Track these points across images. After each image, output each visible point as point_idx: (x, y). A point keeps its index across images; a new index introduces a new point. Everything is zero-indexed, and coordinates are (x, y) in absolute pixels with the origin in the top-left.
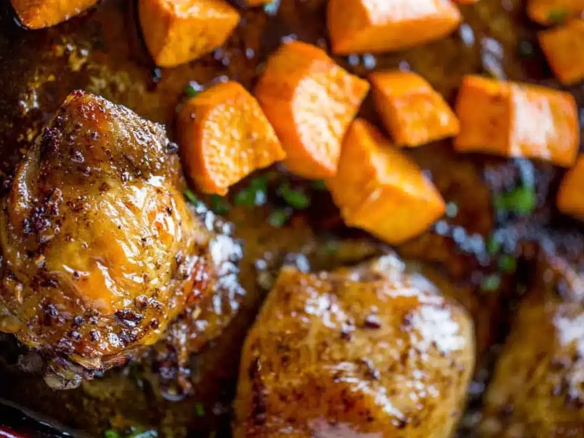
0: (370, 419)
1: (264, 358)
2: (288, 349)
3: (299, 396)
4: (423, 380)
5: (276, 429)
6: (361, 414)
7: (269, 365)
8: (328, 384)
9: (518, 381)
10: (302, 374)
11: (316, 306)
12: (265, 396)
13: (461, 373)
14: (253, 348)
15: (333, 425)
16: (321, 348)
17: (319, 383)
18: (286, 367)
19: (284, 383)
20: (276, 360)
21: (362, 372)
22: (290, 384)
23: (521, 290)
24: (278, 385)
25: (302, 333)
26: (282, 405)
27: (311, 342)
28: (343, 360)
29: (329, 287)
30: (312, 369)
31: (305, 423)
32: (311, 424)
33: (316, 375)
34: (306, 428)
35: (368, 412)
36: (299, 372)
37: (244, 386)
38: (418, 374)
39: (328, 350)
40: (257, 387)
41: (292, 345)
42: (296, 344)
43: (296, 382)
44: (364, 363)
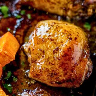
0: (70, 48)
1: (55, 80)
2: (52, 74)
3: (65, 69)
4: (58, 34)
5: (75, 75)
6: (68, 51)
7: (57, 79)
8: (61, 61)
9: (56, 7)
10: (59, 69)
11: (39, 67)
12: (66, 79)
13: (55, 23)
14: (52, 84)
15: (73, 59)
16: (51, 64)
17: (61, 64)
18: (57, 74)
19: (62, 74)
20: (55, 77)
21: (56, 52)
22: (62, 72)
23: (30, 8)
24: (63, 75)
25: (47, 70)
26: (68, 74)
27: (49, 67)
28: (54, 58)
29: (33, 63)
30: (57, 66)
31: (73, 67)
32: (73, 65)
33: (59, 65)
34: (74, 66)
35: (68, 49)
36: (58, 70)
37: (64, 85)
38: (56, 36)
39: (51, 62)
40: (63, 81)
41: (51, 73)
42: (50, 71)
43: (61, 70)
44: (54, 51)
